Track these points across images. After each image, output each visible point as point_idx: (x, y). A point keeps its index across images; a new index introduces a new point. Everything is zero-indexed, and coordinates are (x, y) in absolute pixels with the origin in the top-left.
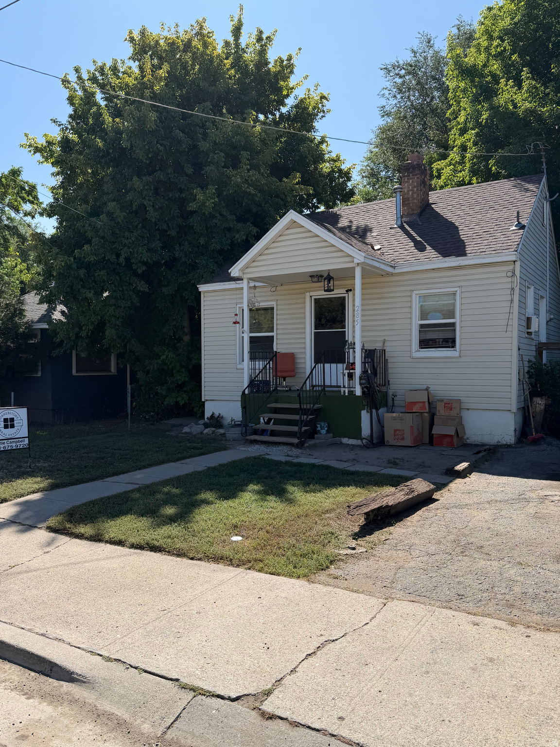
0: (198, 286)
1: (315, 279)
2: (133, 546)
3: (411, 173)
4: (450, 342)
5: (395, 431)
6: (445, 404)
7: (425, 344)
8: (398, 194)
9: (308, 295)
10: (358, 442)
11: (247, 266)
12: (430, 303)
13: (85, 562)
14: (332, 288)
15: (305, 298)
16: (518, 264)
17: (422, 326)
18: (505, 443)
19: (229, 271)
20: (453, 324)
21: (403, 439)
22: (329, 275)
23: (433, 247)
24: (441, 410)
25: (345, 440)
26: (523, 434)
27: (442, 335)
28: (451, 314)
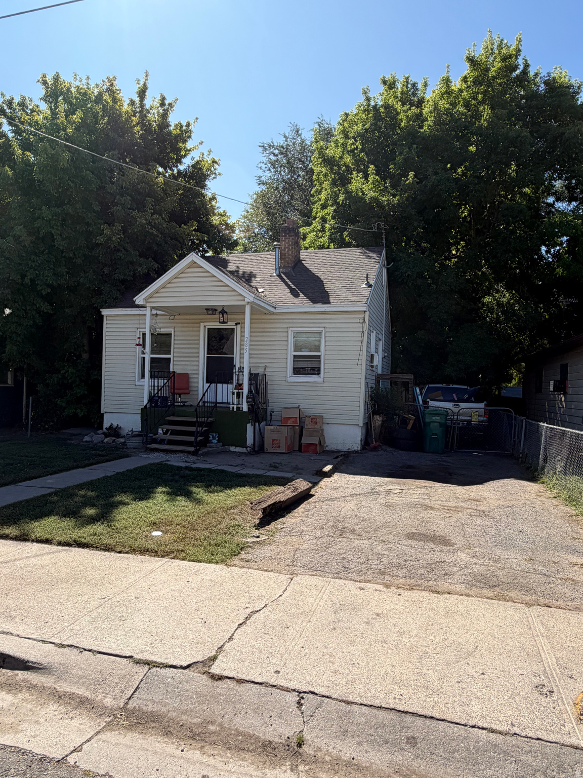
0: (101, 310)
1: (210, 312)
2: (60, 544)
3: (288, 234)
4: (316, 371)
5: (273, 440)
6: (312, 419)
7: (297, 371)
8: (277, 249)
9: (202, 324)
10: (244, 450)
11: (151, 297)
12: (302, 338)
13: (15, 560)
14: (225, 320)
15: (199, 327)
16: (367, 313)
17: (295, 356)
18: (353, 449)
19: (134, 299)
20: (319, 357)
21: (279, 447)
22: (223, 309)
23: (305, 295)
24: (308, 425)
25: (232, 449)
26: (366, 443)
27: (310, 365)
28: (318, 349)
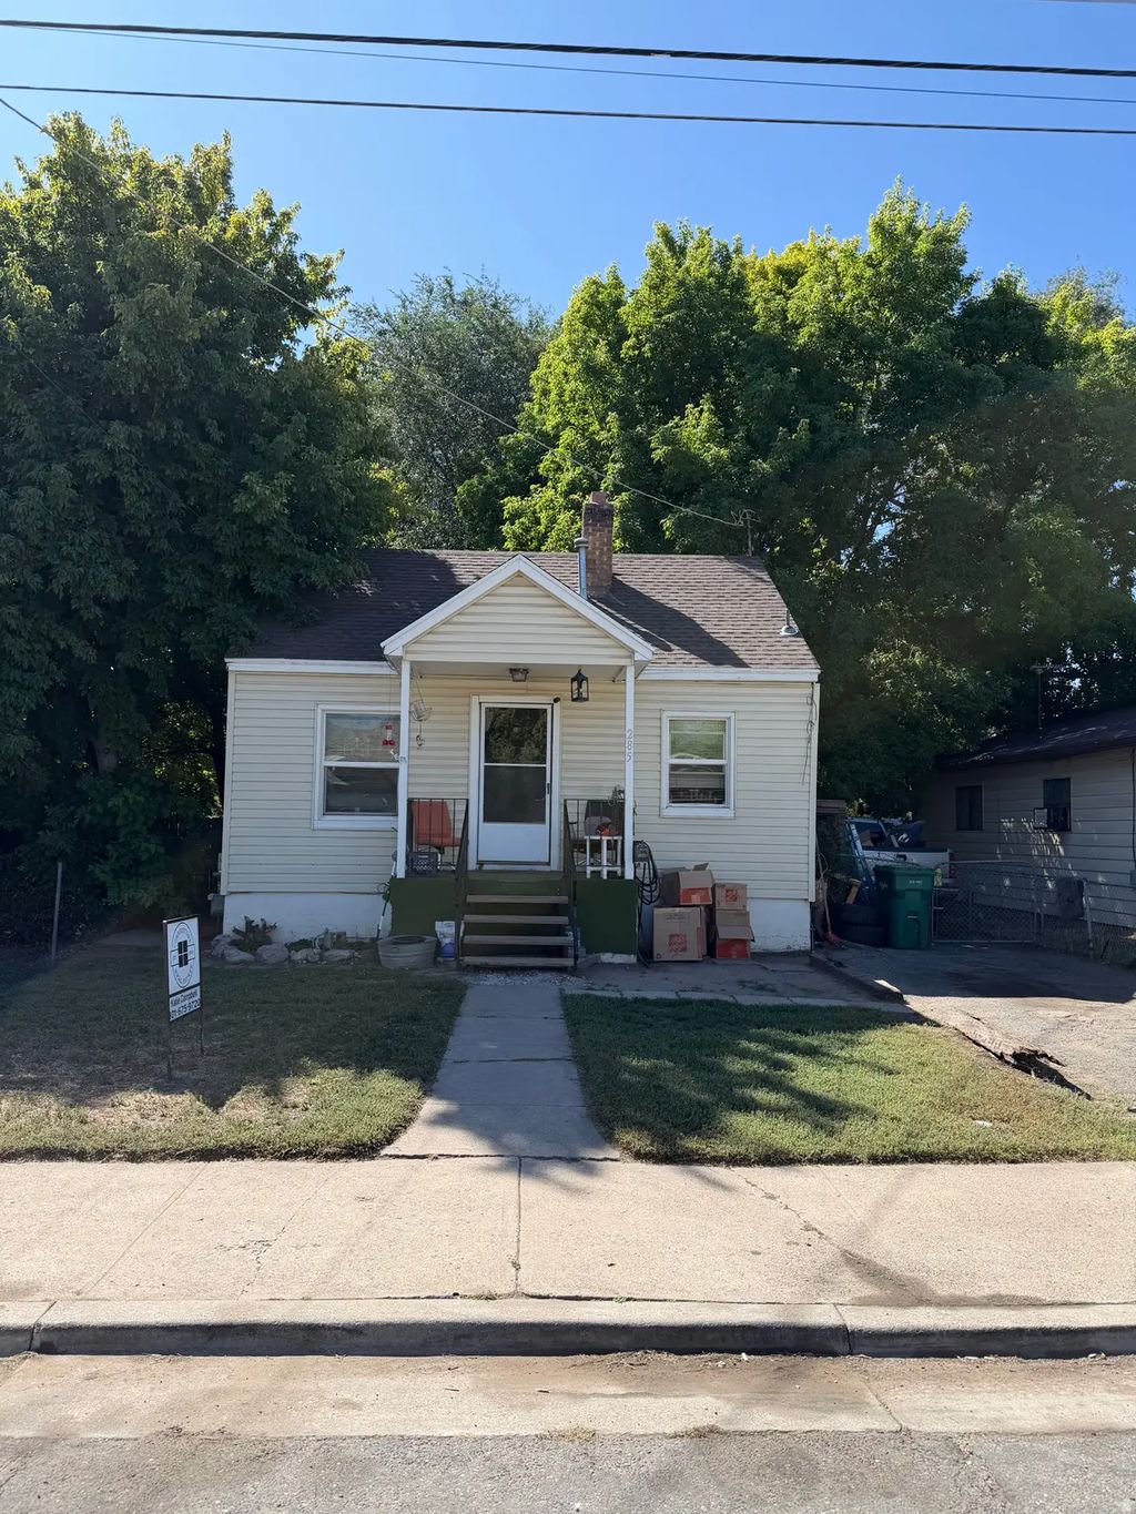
0: (226, 660)
1: (520, 676)
3: (599, 521)
4: (718, 796)
5: (672, 936)
6: (727, 891)
7: (678, 795)
8: (583, 551)
9: (475, 700)
10: (631, 959)
15: (469, 705)
16: (817, 687)
17: (674, 767)
18: (797, 948)
19: (382, 645)
20: (720, 768)
21: (684, 949)
22: (579, 673)
23: (684, 647)
24: (722, 904)
27: (702, 784)
28: (717, 750)
